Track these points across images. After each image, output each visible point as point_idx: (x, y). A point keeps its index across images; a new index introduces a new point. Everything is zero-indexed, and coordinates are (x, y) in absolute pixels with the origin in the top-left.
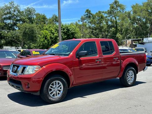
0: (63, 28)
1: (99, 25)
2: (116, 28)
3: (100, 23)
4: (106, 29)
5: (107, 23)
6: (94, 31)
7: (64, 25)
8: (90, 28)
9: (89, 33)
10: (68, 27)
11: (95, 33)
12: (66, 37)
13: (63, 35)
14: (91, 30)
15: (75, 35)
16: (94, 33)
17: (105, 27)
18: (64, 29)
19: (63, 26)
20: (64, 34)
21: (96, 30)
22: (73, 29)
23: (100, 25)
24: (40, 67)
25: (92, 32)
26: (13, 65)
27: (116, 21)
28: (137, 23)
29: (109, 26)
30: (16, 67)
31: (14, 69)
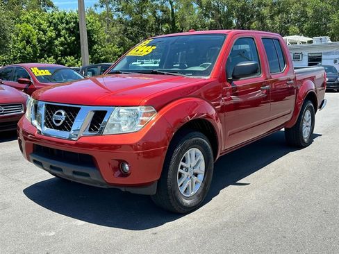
0: (67, 20)
1: (139, 16)
2: (173, 23)
3: (141, 12)
4: (154, 26)
5: (154, 13)
6: (130, 30)
7: (67, 13)
8: (121, 21)
9: (120, 32)
10: (76, 18)
11: (132, 34)
12: (75, 40)
13: (66, 36)
14: (123, 27)
15: (93, 36)
16: (129, 32)
17: (152, 21)
18: (67, 23)
19: (65, 14)
20: (69, 33)
21: (132, 26)
22: (89, 23)
23: (141, 18)
24: (154, 110)
25: (126, 30)
26: (46, 105)
27: (172, 10)
28: (212, 14)
29: (158, 20)
30: (63, 113)
31: (55, 116)
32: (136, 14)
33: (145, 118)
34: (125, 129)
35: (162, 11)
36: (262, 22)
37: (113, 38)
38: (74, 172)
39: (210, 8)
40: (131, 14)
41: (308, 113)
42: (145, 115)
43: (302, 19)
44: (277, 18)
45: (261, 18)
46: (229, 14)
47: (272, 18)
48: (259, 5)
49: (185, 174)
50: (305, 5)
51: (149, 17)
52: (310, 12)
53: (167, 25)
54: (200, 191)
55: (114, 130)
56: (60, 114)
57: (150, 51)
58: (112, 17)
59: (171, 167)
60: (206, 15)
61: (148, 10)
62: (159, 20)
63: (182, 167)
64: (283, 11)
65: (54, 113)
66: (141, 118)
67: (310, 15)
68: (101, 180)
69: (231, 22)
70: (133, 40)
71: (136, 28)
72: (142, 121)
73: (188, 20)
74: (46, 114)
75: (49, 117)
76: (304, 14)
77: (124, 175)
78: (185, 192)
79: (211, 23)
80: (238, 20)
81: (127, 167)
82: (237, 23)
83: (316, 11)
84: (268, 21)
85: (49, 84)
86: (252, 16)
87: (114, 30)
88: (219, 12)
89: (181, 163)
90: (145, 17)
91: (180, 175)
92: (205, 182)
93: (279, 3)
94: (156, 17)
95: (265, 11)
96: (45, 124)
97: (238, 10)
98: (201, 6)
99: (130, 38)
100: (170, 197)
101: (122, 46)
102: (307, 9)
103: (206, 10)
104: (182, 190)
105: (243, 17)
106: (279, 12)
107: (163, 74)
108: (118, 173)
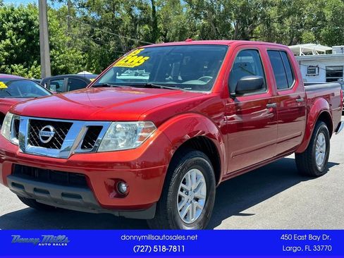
0: (14, 18)
1: (110, 14)
2: (155, 24)
3: (114, 8)
4: (129, 27)
5: (130, 11)
6: (98, 31)
7: (16, 9)
8: (86, 20)
9: (84, 34)
10: (27, 15)
11: (100, 36)
12: (24, 44)
13: (14, 37)
14: (89, 28)
16: (97, 35)
17: (127, 20)
18: (15, 21)
19: (12, 10)
20: (18, 34)
21: (101, 26)
23: (113, 16)
24: (154, 125)
25: (92, 32)
26: (30, 120)
27: (154, 7)
28: (205, 14)
29: (134, 20)
30: (52, 128)
31: (42, 133)
32: (107, 12)
33: (144, 134)
34: (121, 146)
35: (141, 8)
36: (268, 25)
37: (75, 41)
38: (63, 195)
39: (203, 7)
40: (99, 11)
41: (321, 137)
42: (144, 130)
43: (319, 23)
44: (287, 22)
45: (267, 21)
46: (226, 14)
47: (280, 21)
48: (264, 4)
49: (185, 198)
50: (322, 5)
51: (123, 16)
52: (328, 14)
53: (146, 27)
54: (202, 217)
55: (110, 147)
56: (48, 130)
58: (74, 14)
59: (171, 188)
60: (197, 16)
61: (122, 7)
62: (136, 20)
63: (182, 190)
64: (295, 12)
65: (40, 129)
66: (140, 134)
67: (328, 18)
68: (95, 203)
69: (229, 25)
70: (102, 45)
71: (105, 30)
72: (141, 137)
73: (174, 21)
74: (31, 130)
75: (33, 134)
76: (321, 16)
77: (121, 195)
78: (185, 217)
79: (204, 26)
80: (238, 22)
81: (124, 187)
82: (236, 27)
83: (336, 13)
84: (275, 25)
85: (5, 99)
86: (256, 18)
87: (77, 31)
88: (214, 13)
89: (182, 185)
90: (118, 16)
91: (180, 198)
92: (206, 208)
93: (289, 3)
94: (132, 17)
95: (272, 12)
96: (29, 142)
97: (237, 12)
98: (190, 4)
99: (97, 42)
100: (170, 222)
101: (86, 52)
102: (325, 11)
103: (197, 9)
104: (182, 216)
105: (244, 21)
106: (289, 14)
107: (159, 88)
108: (114, 194)
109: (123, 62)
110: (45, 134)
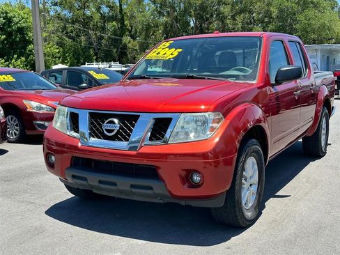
1: (81, 12)
2: (122, 21)
3: (83, 7)
4: (99, 24)
5: (99, 9)
6: (70, 27)
8: (59, 17)
9: (57, 30)
11: (72, 32)
12: (5, 39)
14: (62, 24)
15: (27, 34)
16: (69, 31)
17: (97, 17)
21: (73, 23)
22: (23, 18)
23: (84, 14)
25: (65, 28)
26: (89, 113)
27: (121, 5)
28: (168, 12)
29: (103, 17)
32: (78, 10)
33: (214, 125)
35: (109, 6)
36: (223, 22)
37: (49, 36)
38: (132, 186)
39: (166, 5)
40: (71, 8)
41: (324, 121)
42: (214, 121)
43: (266, 20)
44: (239, 19)
45: (222, 18)
46: (186, 12)
47: (233, 18)
48: (219, 4)
49: (245, 184)
50: (269, 4)
51: (93, 13)
52: (275, 12)
53: (114, 23)
55: (181, 138)
57: (176, 54)
58: (48, 12)
59: (238, 177)
60: (160, 14)
61: (91, 5)
62: (105, 17)
64: (246, 11)
66: (211, 125)
67: (274, 15)
69: (188, 23)
71: (77, 26)
73: (139, 17)
74: (91, 123)
75: (95, 127)
76: (268, 14)
77: (197, 186)
78: (246, 204)
79: (166, 22)
80: (196, 19)
82: (195, 24)
83: (281, 11)
84: (228, 21)
86: (212, 16)
87: (51, 27)
88: (175, 11)
89: (244, 173)
90: (88, 13)
93: (241, 2)
94: (101, 14)
95: (226, 10)
96: (91, 135)
97: (195, 10)
98: (154, 3)
99: (70, 37)
100: (237, 209)
101: (60, 46)
102: (271, 9)
103: (161, 7)
104: (244, 202)
105: (202, 17)
106: (241, 11)
108: (187, 185)
109: (155, 54)
110: (110, 127)
